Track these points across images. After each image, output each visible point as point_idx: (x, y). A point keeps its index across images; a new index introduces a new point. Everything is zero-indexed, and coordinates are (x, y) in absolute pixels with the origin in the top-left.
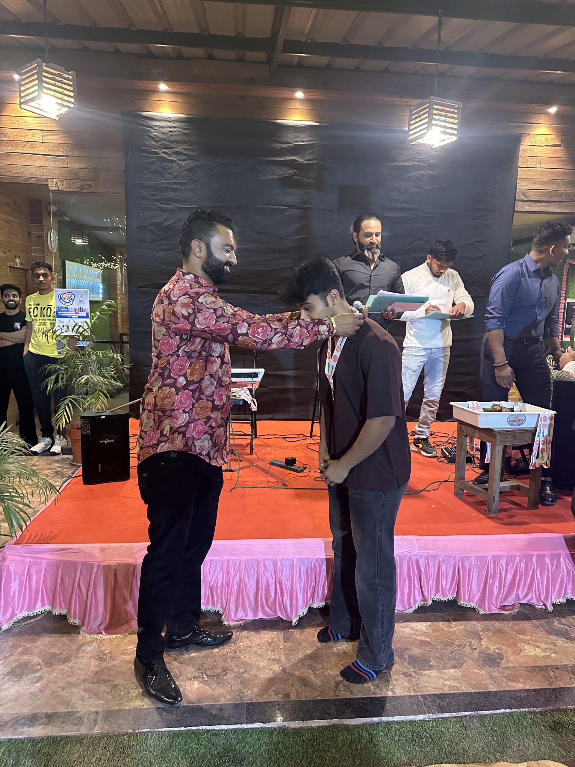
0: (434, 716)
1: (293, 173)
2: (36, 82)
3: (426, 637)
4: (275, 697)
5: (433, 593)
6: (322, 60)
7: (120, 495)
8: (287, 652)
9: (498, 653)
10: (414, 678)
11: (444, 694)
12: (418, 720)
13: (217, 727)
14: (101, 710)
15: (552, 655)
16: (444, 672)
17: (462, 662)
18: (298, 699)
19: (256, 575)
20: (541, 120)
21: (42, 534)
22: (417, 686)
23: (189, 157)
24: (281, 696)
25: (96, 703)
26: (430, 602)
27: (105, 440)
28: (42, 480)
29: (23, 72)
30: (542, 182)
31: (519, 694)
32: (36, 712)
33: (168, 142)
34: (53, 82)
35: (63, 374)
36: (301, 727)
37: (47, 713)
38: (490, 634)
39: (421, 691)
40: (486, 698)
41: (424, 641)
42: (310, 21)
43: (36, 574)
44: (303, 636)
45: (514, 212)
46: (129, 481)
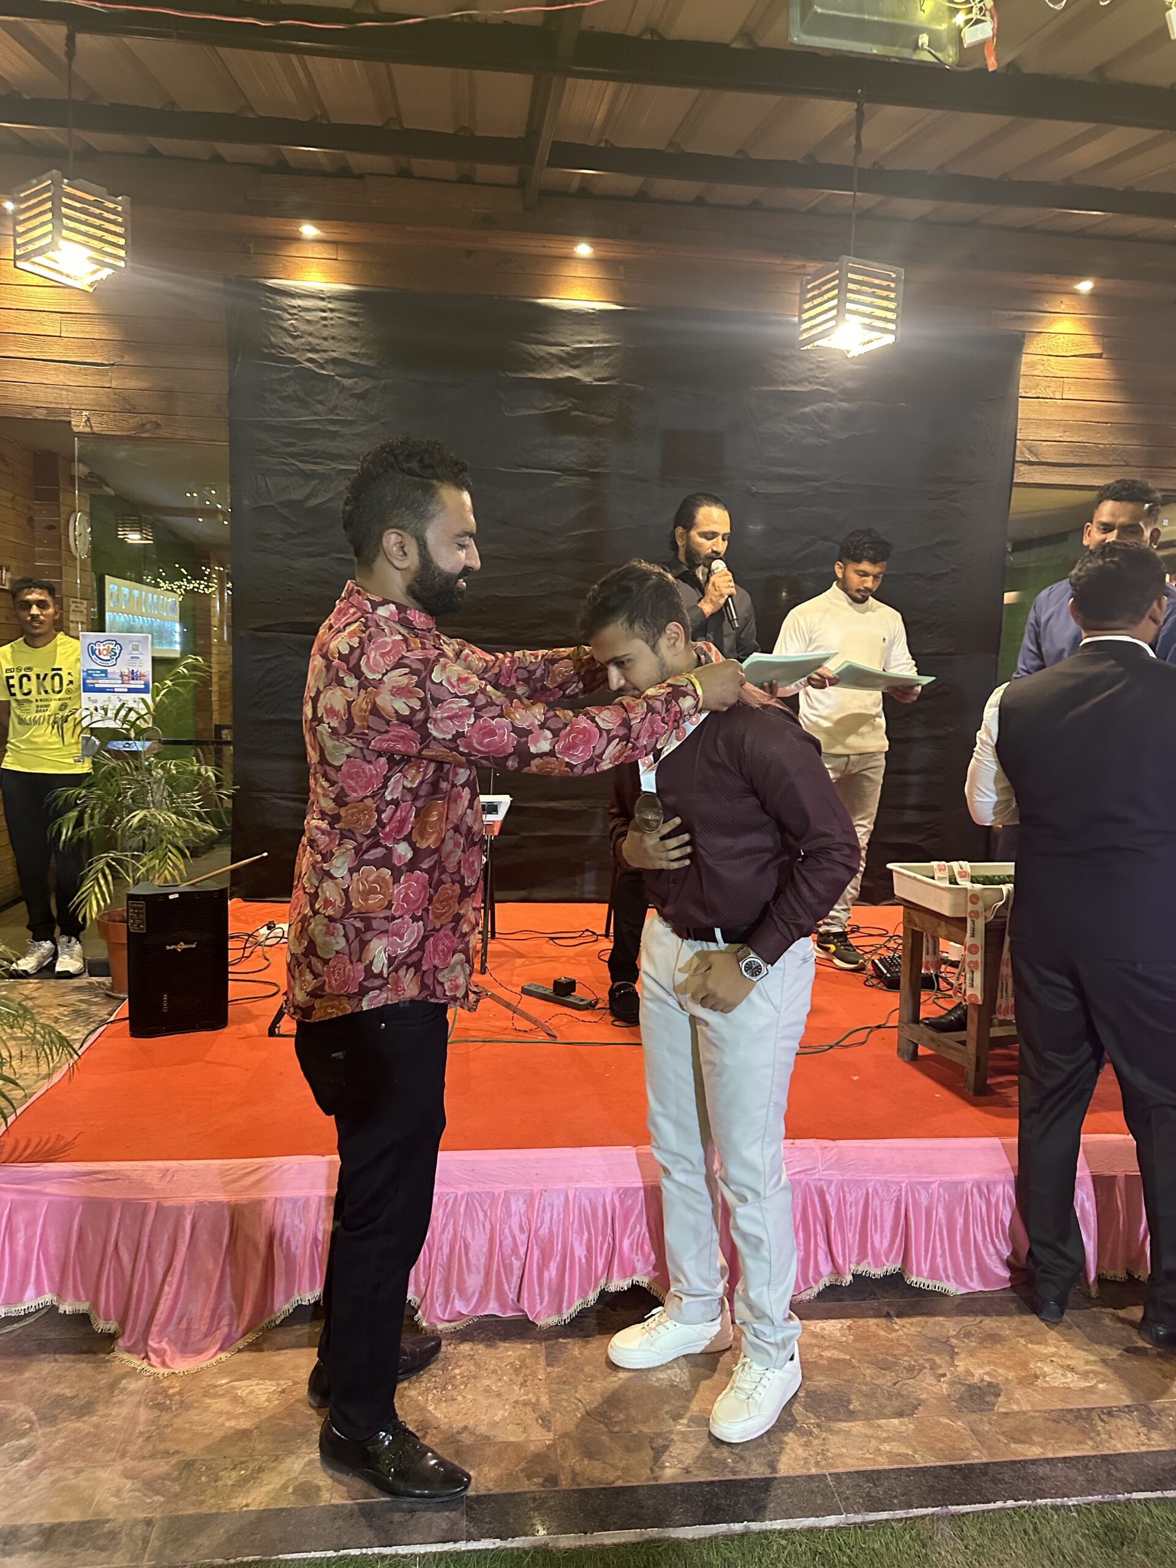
0: (858, 1518)
1: (570, 405)
2: (49, 216)
3: (841, 1351)
4: (527, 1482)
5: (854, 1259)
6: (629, 183)
7: (208, 1058)
8: (554, 1387)
9: (990, 1384)
10: (817, 1437)
11: (879, 1472)
12: (825, 1528)
13: (402, 1550)
14: (158, 1516)
16: (879, 1426)
17: (916, 1403)
18: (575, 1487)
19: (488, 1226)
20: (1062, 306)
21: (41, 1141)
22: (823, 1454)
23: (358, 371)
24: (540, 1480)
25: (149, 1501)
26: (849, 1278)
27: (177, 944)
28: (43, 1028)
29: (22, 195)
30: (1067, 427)
31: (1032, 1469)
32: (19, 1523)
33: (318, 338)
34: (83, 217)
35: (93, 809)
36: (581, 1547)
37: (41, 1525)
38: (973, 1344)
39: (832, 1466)
40: (965, 1478)
41: (837, 1361)
42: (604, 107)
43: (26, 1227)
44: (586, 1353)
45: (1012, 484)
46: (225, 1030)
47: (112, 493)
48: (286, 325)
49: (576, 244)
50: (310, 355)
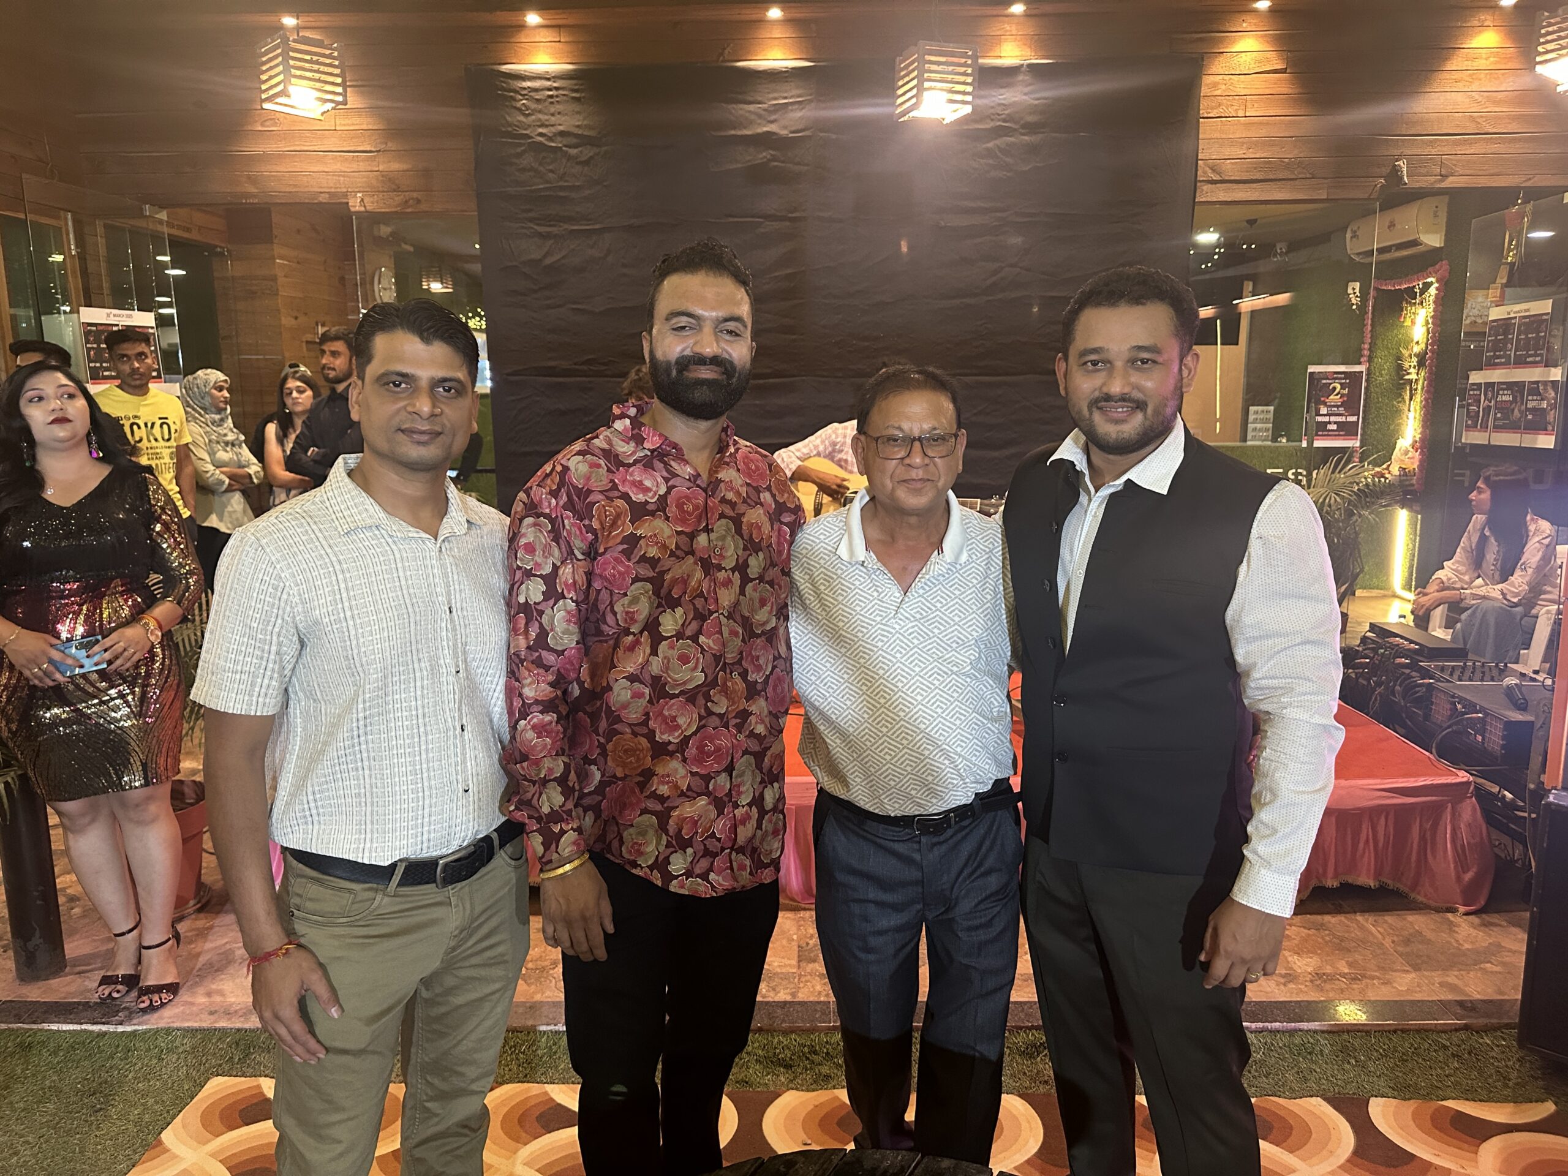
1: (769, 157)
2: (281, 68)
20: (1244, 25)
23: (584, 141)
29: (263, 50)
30: (1249, 143)
33: (546, 114)
45: (1195, 203)
47: (411, 249)
48: (518, 105)
49: (767, 9)
50: (541, 130)
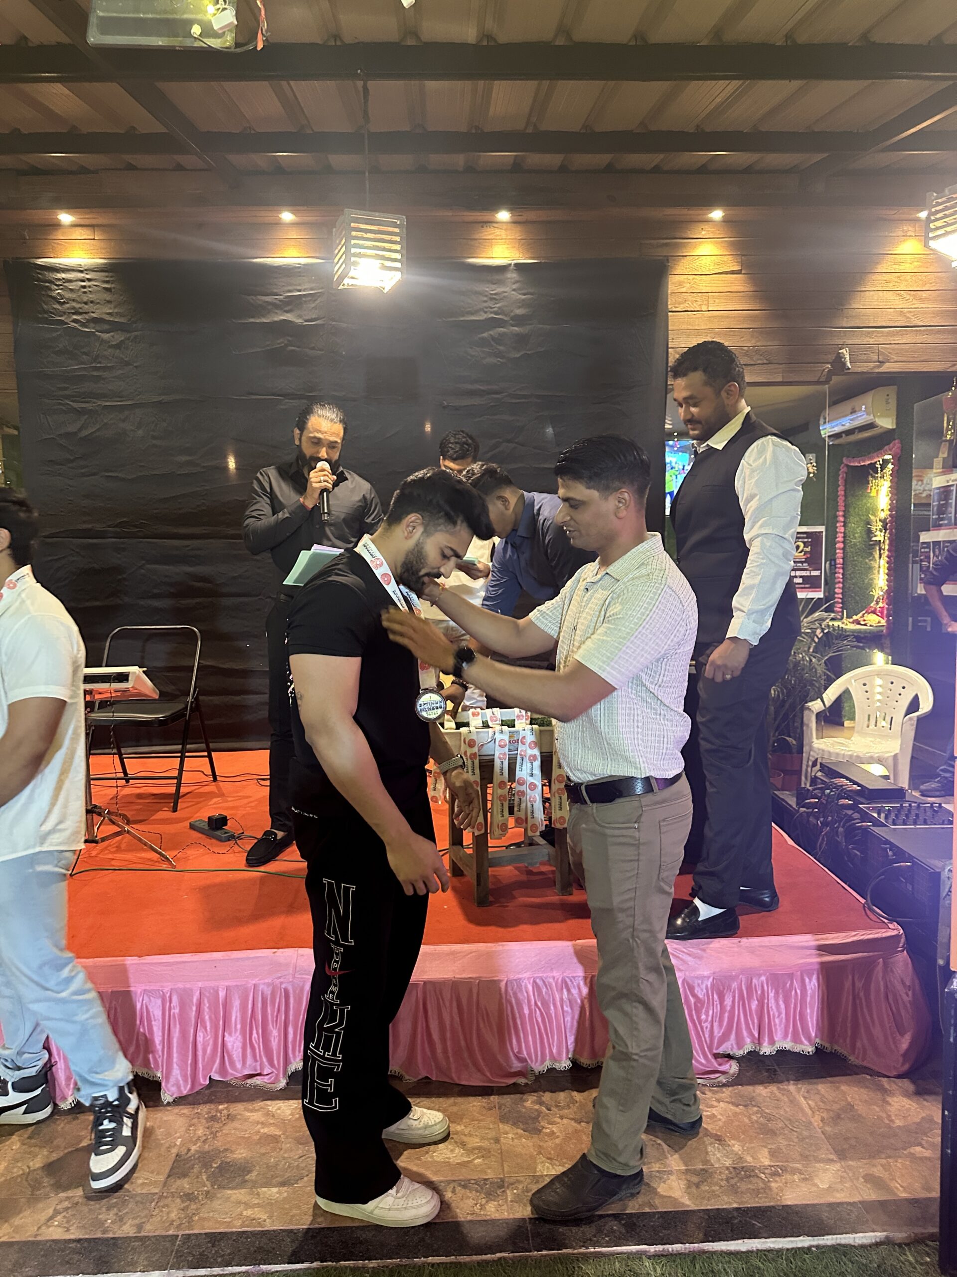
1: (286, 342)
10: (198, 1203)
15: (477, 1161)
20: (703, 233)
22: (191, 1218)
23: (115, 327)
30: (712, 334)
33: (79, 303)
48: (54, 294)
49: (278, 212)
50: (75, 317)
